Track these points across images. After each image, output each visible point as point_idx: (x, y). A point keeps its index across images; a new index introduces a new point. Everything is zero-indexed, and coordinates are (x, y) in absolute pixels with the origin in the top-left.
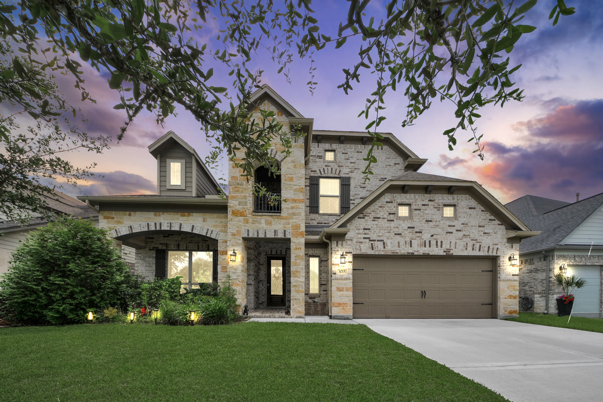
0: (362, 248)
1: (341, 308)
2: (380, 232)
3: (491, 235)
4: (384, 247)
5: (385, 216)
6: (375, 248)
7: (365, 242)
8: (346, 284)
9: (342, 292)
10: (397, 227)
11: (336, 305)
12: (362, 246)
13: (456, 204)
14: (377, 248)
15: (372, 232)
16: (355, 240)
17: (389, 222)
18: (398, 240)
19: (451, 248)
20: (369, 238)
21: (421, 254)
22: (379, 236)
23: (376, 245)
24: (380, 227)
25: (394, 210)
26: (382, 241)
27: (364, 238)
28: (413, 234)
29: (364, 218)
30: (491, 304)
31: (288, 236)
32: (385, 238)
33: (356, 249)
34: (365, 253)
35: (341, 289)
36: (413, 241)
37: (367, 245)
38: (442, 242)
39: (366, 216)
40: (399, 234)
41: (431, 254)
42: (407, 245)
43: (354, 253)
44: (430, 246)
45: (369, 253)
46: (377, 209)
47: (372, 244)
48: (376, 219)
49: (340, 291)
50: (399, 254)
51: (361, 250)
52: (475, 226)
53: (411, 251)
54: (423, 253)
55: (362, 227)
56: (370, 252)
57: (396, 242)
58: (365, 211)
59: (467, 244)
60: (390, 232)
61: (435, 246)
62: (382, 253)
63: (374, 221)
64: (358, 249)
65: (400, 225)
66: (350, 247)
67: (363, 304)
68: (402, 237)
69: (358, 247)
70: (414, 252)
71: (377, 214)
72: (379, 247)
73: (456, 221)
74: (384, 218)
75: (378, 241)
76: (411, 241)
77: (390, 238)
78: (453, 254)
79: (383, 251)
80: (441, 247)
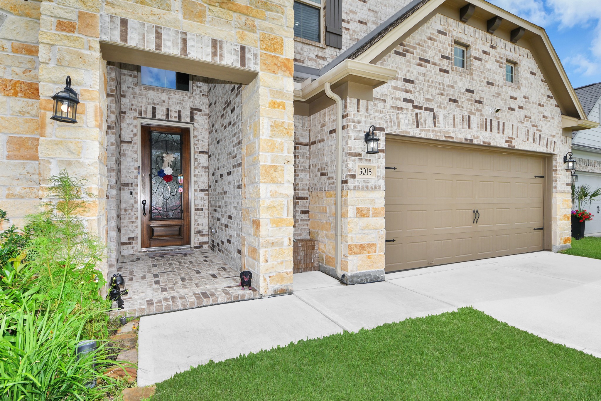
0: (402, 121)
1: (364, 256)
2: (428, 91)
3: (549, 121)
4: (435, 125)
5: (437, 59)
6: (422, 124)
7: (407, 109)
8: (373, 200)
9: (365, 219)
10: (452, 87)
11: (355, 250)
12: (401, 116)
13: (518, 61)
14: (424, 125)
15: (418, 89)
16: (390, 102)
17: (442, 73)
18: (453, 112)
19: (513, 137)
20: (412, 101)
21: (482, 143)
22: (428, 100)
23: (423, 119)
24: (428, 81)
25: (449, 50)
26: (431, 110)
27: (405, 100)
28: (471, 104)
29: (405, 55)
30: (542, 229)
31: (252, 66)
32: (436, 105)
33: (391, 122)
34: (406, 132)
35: (365, 212)
36: (472, 117)
37: (409, 115)
38: (504, 123)
39: (407, 51)
40: (455, 101)
41: (492, 144)
42: (465, 123)
43: (388, 131)
44: (491, 131)
45: (412, 134)
46: (425, 41)
47: (417, 114)
48: (424, 63)
49: (363, 216)
50: (454, 140)
51: (399, 125)
52: (536, 104)
53: (469, 137)
54: (484, 142)
55: (401, 75)
56: (414, 132)
57: (451, 116)
58: (407, 40)
59: (528, 130)
60: (442, 94)
61: (497, 131)
62: (431, 136)
63: (420, 65)
64: (394, 123)
65: (455, 82)
66: (382, 115)
67: (393, 241)
68: (458, 106)
69: (394, 118)
70: (473, 138)
71: (425, 52)
72: (427, 122)
73: (518, 91)
74: (435, 64)
75: (426, 109)
76: (469, 117)
77: (442, 106)
78: (514, 146)
79: (433, 131)
80: (503, 134)
